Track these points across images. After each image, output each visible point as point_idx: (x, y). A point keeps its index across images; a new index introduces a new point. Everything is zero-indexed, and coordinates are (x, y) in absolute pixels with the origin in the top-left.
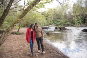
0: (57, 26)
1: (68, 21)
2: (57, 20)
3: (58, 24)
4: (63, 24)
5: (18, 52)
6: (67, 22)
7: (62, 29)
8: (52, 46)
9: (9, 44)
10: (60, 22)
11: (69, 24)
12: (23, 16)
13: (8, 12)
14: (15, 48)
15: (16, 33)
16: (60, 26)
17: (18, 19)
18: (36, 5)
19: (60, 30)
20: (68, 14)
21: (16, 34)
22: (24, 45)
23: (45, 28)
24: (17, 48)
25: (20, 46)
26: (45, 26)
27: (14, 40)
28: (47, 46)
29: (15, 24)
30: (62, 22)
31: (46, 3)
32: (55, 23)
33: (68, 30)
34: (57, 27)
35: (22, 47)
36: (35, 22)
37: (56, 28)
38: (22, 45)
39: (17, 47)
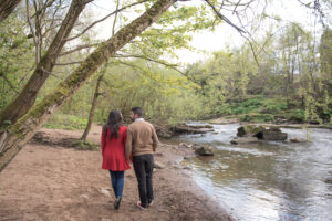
0: (245, 125)
1: (295, 102)
2: (249, 96)
3: (252, 113)
4: (272, 116)
5: (67, 217)
6: (291, 106)
7: (265, 136)
8: (208, 204)
9: (41, 181)
10: (261, 109)
11: (299, 115)
12: (78, 80)
13: (52, 66)
14: (59, 201)
15: (77, 144)
16: (257, 125)
17: (62, 90)
18: (134, 37)
19: (256, 139)
20: (296, 72)
21: (74, 146)
22: (96, 190)
23: (195, 131)
24: (68, 200)
25: (81, 193)
26: (193, 120)
27: (62, 170)
28: (188, 204)
29: (47, 105)
30: (271, 107)
31: (197, 27)
32: (241, 112)
33: (294, 141)
34: (246, 129)
35: (85, 196)
36: (152, 102)
37: (241, 132)
38: (89, 190)
39: (68, 197)
